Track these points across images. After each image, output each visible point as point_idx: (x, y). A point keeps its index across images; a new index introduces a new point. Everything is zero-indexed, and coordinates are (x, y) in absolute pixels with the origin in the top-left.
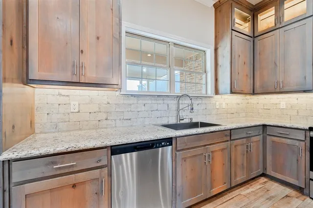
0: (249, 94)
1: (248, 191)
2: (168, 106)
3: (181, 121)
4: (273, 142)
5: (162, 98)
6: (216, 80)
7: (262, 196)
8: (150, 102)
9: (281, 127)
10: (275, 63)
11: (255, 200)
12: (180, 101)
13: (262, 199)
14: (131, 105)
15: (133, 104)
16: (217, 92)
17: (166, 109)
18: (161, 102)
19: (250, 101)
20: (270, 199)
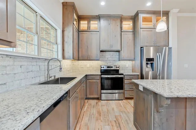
0: (77, 60)
1: (86, 108)
2: (40, 67)
3: (50, 78)
4: (89, 82)
5: (35, 60)
6: (63, 50)
7: (91, 108)
8: (25, 63)
9: (93, 75)
10: (87, 47)
11: (90, 110)
12: (50, 64)
13: (92, 109)
14: (6, 67)
15: (8, 66)
16: (64, 58)
17: (39, 70)
18: (35, 63)
19: (74, 63)
20: (94, 107)
